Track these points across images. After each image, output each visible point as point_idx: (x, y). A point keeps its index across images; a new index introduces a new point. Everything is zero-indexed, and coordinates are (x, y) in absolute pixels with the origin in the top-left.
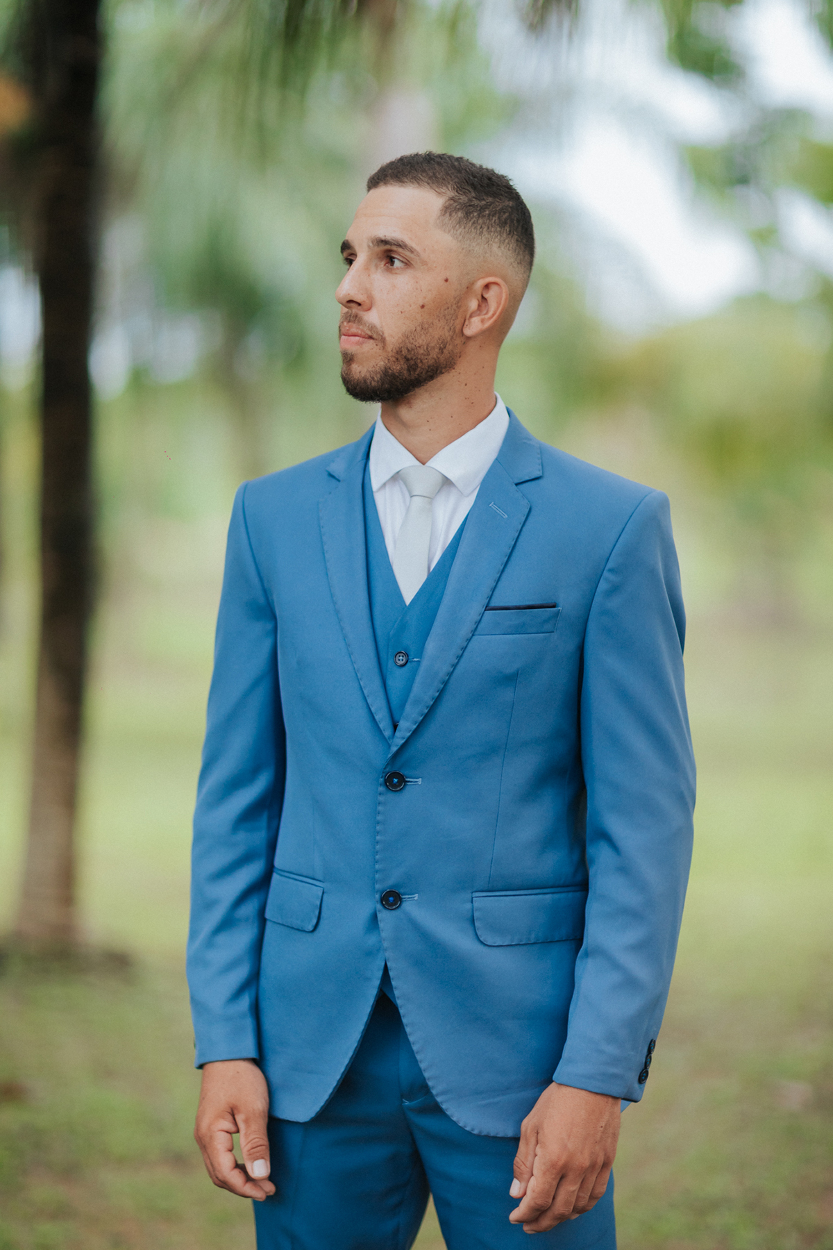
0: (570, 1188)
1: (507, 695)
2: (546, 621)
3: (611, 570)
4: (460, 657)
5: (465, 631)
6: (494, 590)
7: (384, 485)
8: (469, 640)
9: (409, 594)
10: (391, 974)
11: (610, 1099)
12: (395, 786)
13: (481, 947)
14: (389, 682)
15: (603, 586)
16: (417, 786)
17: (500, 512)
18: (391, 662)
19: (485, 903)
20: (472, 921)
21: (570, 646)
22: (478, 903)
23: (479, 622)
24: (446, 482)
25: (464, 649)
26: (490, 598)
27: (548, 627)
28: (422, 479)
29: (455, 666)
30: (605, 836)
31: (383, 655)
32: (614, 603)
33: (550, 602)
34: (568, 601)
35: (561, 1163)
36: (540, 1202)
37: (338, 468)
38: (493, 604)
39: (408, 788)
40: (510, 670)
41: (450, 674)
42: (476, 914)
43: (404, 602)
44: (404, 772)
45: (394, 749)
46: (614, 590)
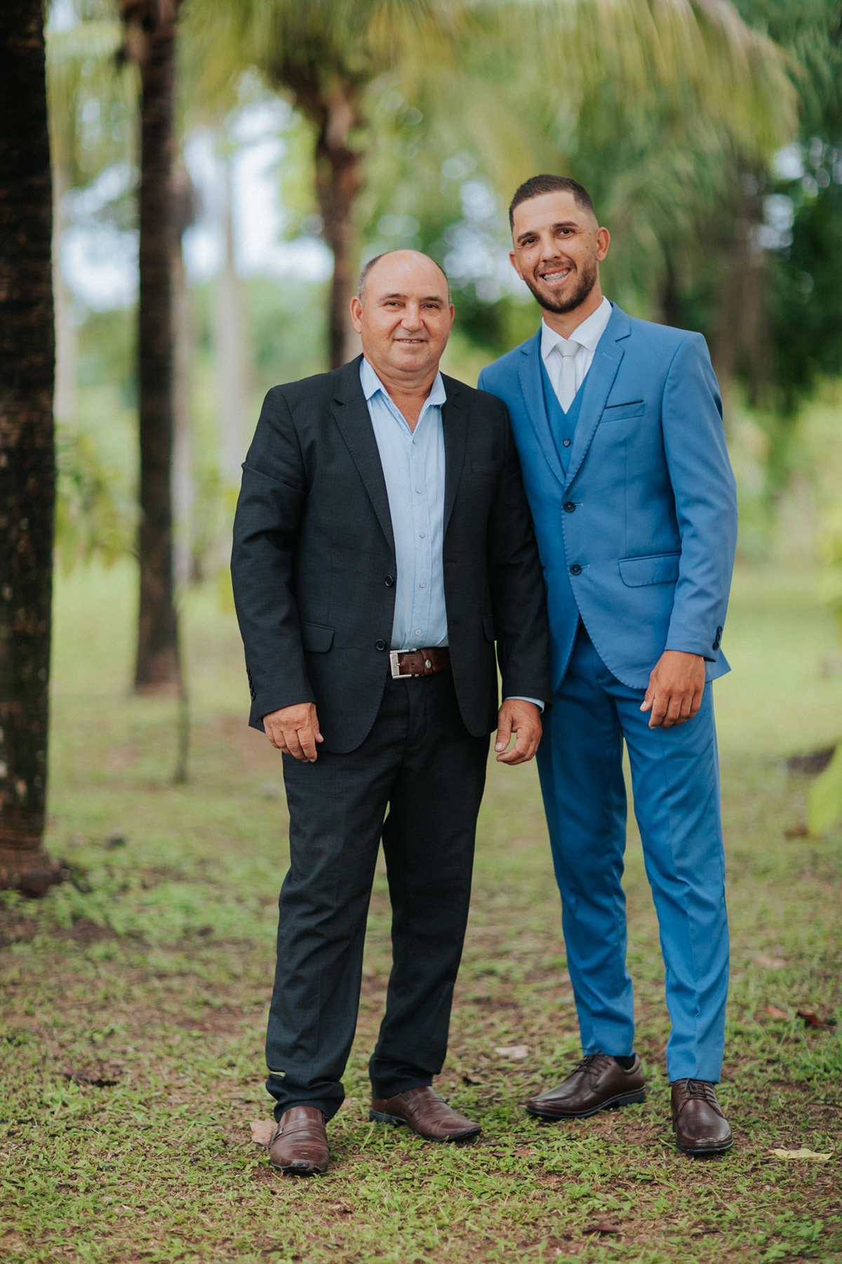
0: (675, 703)
1: (621, 452)
2: (636, 411)
3: (670, 378)
4: (593, 436)
5: (594, 421)
6: (608, 398)
7: (549, 354)
8: (597, 426)
9: (566, 409)
10: (583, 618)
11: (695, 656)
12: (570, 509)
13: (626, 588)
14: (562, 457)
15: (667, 387)
16: (581, 507)
17: (608, 357)
18: (562, 446)
19: (625, 565)
20: (620, 574)
21: (654, 422)
22: (621, 565)
23: (601, 416)
24: (580, 346)
25: (595, 431)
26: (606, 402)
27: (640, 413)
28: (567, 347)
29: (592, 441)
30: (686, 522)
31: (557, 443)
32: (675, 394)
33: (639, 399)
34: (649, 398)
35: (667, 689)
36: (659, 711)
37: (527, 350)
38: (608, 405)
39: (576, 510)
40: (622, 438)
41: (590, 446)
42: (622, 571)
43: (563, 412)
44: (573, 501)
45: (566, 489)
46: (674, 388)
